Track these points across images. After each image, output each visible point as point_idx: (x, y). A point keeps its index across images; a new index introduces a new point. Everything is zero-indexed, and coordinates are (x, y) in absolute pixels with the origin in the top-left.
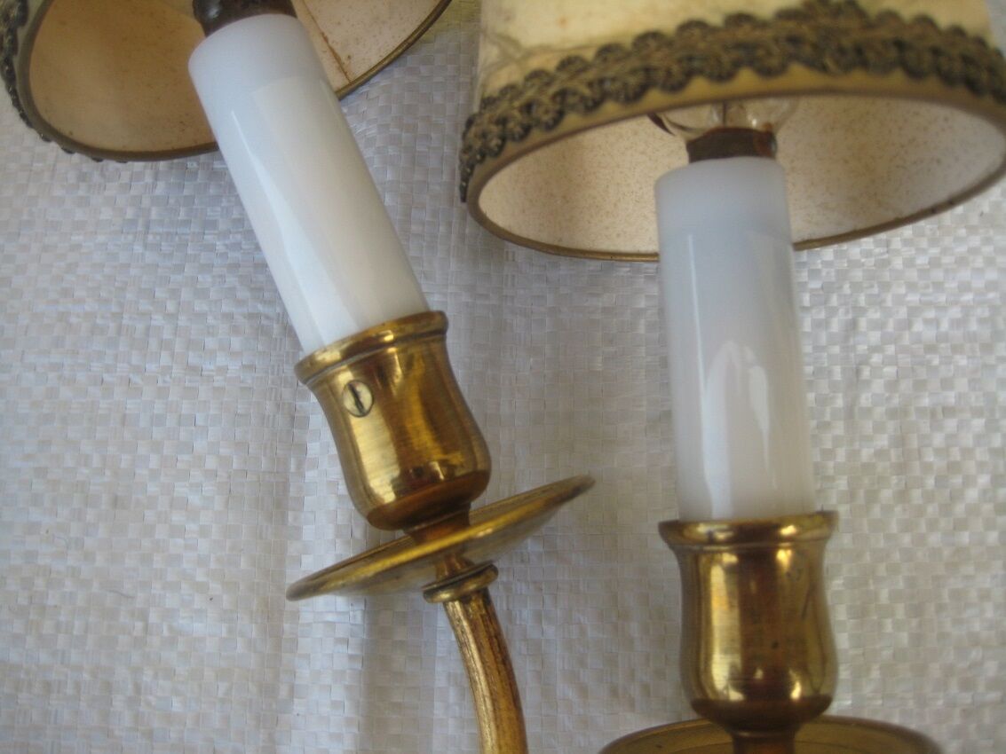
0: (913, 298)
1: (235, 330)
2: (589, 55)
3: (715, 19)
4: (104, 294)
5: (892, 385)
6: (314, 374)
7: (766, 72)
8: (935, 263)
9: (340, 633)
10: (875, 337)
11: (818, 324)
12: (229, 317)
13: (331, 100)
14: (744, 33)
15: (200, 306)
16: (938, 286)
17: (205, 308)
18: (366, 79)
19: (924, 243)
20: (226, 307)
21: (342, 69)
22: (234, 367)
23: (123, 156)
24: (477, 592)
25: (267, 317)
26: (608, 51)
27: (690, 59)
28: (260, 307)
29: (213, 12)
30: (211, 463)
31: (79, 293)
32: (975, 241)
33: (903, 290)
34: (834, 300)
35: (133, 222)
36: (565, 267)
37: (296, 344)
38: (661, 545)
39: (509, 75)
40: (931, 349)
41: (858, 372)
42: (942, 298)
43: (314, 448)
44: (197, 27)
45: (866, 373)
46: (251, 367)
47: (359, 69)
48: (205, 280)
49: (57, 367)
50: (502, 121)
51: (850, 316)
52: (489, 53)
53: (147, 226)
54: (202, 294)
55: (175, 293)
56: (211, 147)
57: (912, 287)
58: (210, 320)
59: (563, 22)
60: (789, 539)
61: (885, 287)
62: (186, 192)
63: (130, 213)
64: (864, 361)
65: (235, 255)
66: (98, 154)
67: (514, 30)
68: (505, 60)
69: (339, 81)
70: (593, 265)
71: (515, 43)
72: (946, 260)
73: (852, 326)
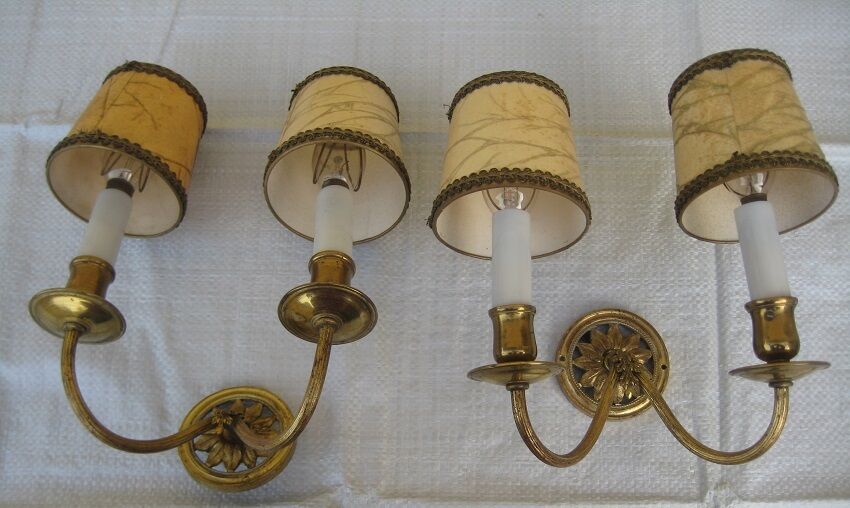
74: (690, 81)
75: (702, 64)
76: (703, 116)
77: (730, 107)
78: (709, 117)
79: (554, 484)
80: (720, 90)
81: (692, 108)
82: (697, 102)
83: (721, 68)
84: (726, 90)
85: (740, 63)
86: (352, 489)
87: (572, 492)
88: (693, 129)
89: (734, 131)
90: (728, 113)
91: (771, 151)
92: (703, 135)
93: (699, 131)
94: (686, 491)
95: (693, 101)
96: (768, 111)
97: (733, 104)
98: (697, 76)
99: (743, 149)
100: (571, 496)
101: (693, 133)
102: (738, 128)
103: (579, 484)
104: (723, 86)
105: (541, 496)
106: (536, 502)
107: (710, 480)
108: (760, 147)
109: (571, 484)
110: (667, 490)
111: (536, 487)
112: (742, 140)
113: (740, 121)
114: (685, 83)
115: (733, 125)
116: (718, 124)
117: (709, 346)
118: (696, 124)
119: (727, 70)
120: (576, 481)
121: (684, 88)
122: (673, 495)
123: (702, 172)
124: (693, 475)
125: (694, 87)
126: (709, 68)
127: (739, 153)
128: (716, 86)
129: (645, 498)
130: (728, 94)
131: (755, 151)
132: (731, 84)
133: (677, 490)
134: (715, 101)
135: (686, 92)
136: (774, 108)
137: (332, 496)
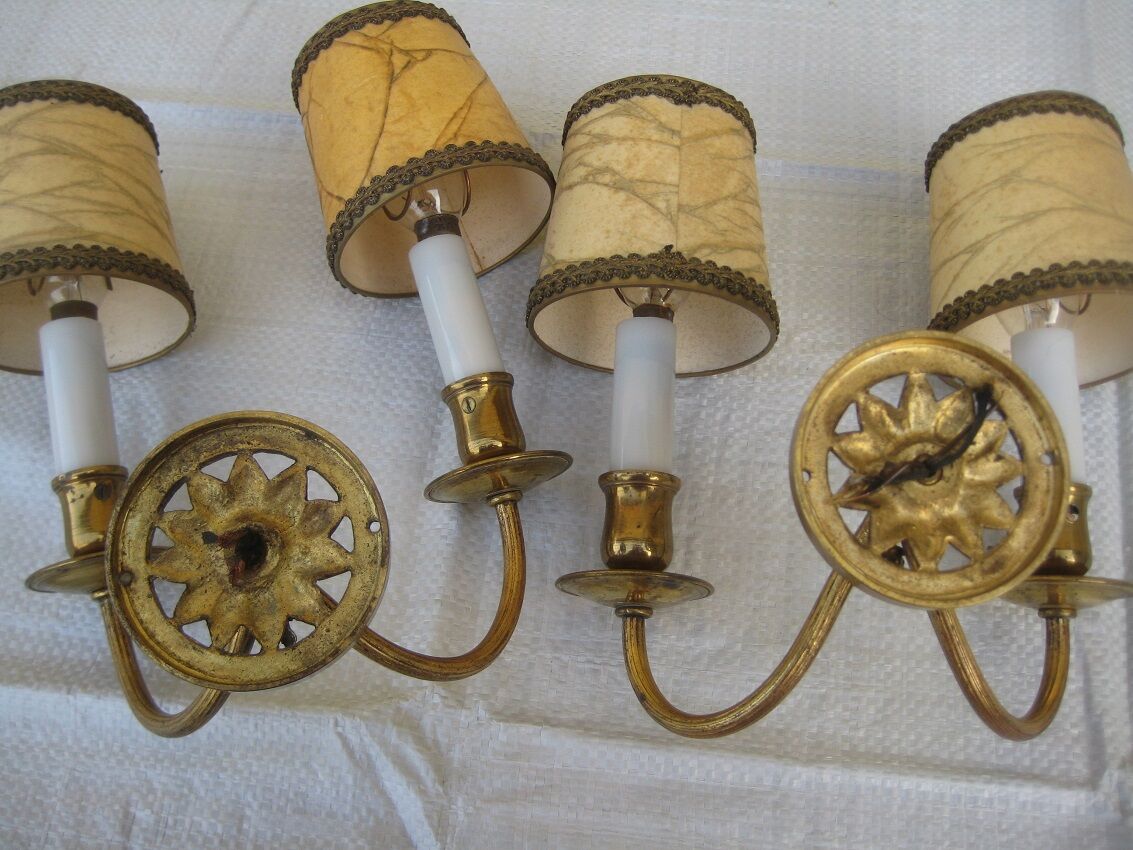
0: (763, 407)
1: (409, 387)
2: (578, 265)
3: (626, 256)
4: (342, 363)
5: (744, 449)
6: (449, 395)
7: (641, 277)
8: (778, 391)
9: (444, 533)
10: (738, 425)
11: (708, 415)
12: (406, 381)
13: (473, 277)
14: (635, 262)
15: (392, 374)
16: (777, 402)
17: (394, 375)
18: (491, 270)
19: (774, 381)
20: (405, 376)
21: (479, 263)
22: (405, 405)
23: (366, 294)
24: (511, 500)
25: (425, 382)
26: (585, 264)
27: (613, 270)
28: (422, 378)
29: (424, 230)
30: (388, 450)
31: (329, 361)
32: (802, 382)
33: (757, 403)
34: (720, 404)
35: (361, 329)
36: (581, 374)
37: (442, 379)
38: (597, 488)
39: (549, 271)
40: (768, 433)
41: (726, 441)
42: (778, 409)
43: (444, 435)
44: (415, 236)
45: (730, 441)
46: (414, 406)
47: (488, 264)
48: (396, 361)
49: (315, 396)
50: (543, 289)
51: (726, 413)
52: (544, 261)
53: (369, 331)
54: (393, 368)
55: (379, 366)
56: (416, 294)
57: (762, 401)
58: (396, 381)
59: (571, 251)
60: (655, 481)
61: (748, 400)
62: (390, 317)
63: (360, 325)
64: (730, 435)
65: (413, 351)
66: (355, 290)
67: (553, 254)
68: (549, 264)
69: (477, 269)
70: (597, 375)
71: (553, 258)
72: (784, 390)
73: (727, 417)
74: (621, 101)
75: (651, 84)
76: (630, 165)
77: (675, 169)
78: (638, 172)
79: (814, 730)
80: (666, 136)
81: (614, 145)
82: (625, 139)
83: (678, 101)
84: (676, 141)
85: (704, 105)
86: (442, 697)
87: (847, 747)
88: (607, 178)
89: (674, 209)
90: (672, 178)
91: (720, 264)
92: (622, 195)
93: (617, 187)
94: (1063, 766)
95: (622, 134)
96: (726, 198)
97: (681, 167)
98: (636, 98)
99: (681, 245)
100: (845, 753)
101: (606, 185)
102: (680, 207)
103: (861, 733)
104: (673, 132)
105: (789, 749)
106: (779, 757)
107: (1110, 750)
108: (706, 251)
109: (846, 733)
110: (1027, 762)
111: (780, 732)
112: (682, 228)
113: (686, 199)
114: (613, 99)
115: (674, 200)
116: (652, 188)
117: (1105, 514)
118: (615, 173)
119: (684, 107)
120: (856, 728)
121: (608, 107)
122: (1036, 771)
123: (607, 255)
124: (1076, 740)
125: (627, 113)
126: (660, 94)
127: (674, 250)
128: (662, 127)
129: (986, 772)
130: (678, 148)
131: (697, 255)
132: (686, 134)
133: (1045, 764)
134: (656, 149)
135: (611, 114)
136: (735, 197)
137: (405, 705)
